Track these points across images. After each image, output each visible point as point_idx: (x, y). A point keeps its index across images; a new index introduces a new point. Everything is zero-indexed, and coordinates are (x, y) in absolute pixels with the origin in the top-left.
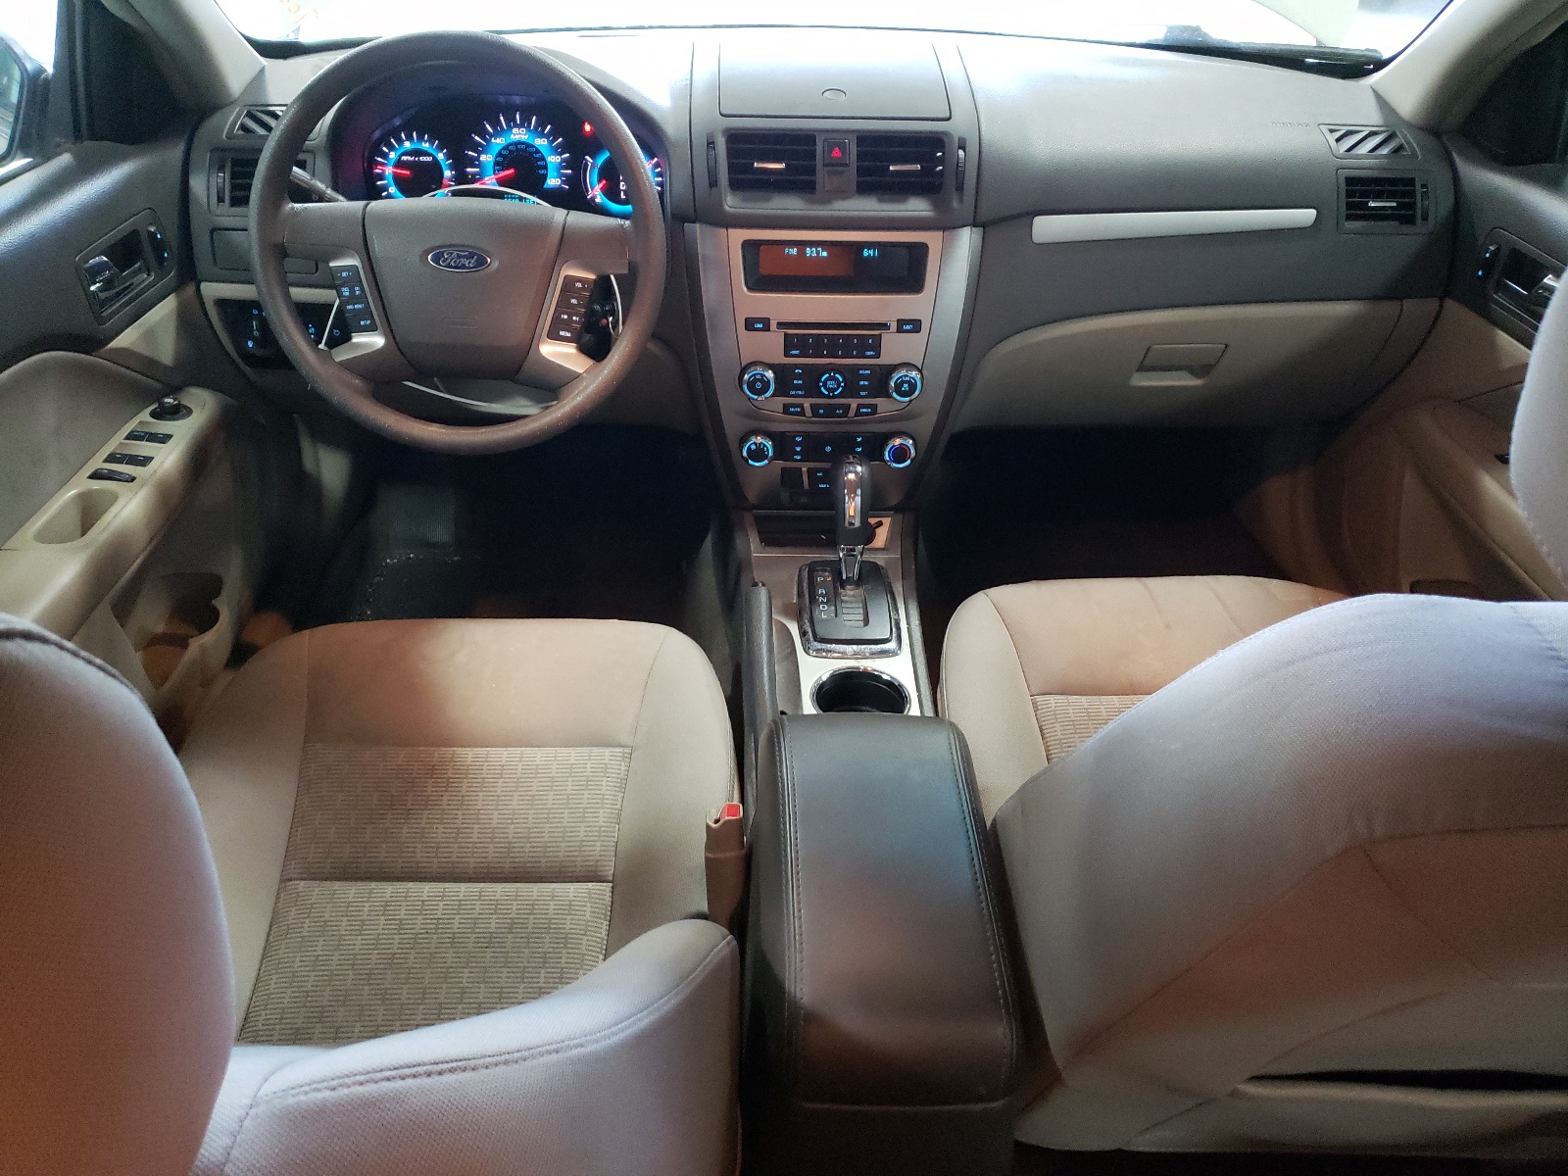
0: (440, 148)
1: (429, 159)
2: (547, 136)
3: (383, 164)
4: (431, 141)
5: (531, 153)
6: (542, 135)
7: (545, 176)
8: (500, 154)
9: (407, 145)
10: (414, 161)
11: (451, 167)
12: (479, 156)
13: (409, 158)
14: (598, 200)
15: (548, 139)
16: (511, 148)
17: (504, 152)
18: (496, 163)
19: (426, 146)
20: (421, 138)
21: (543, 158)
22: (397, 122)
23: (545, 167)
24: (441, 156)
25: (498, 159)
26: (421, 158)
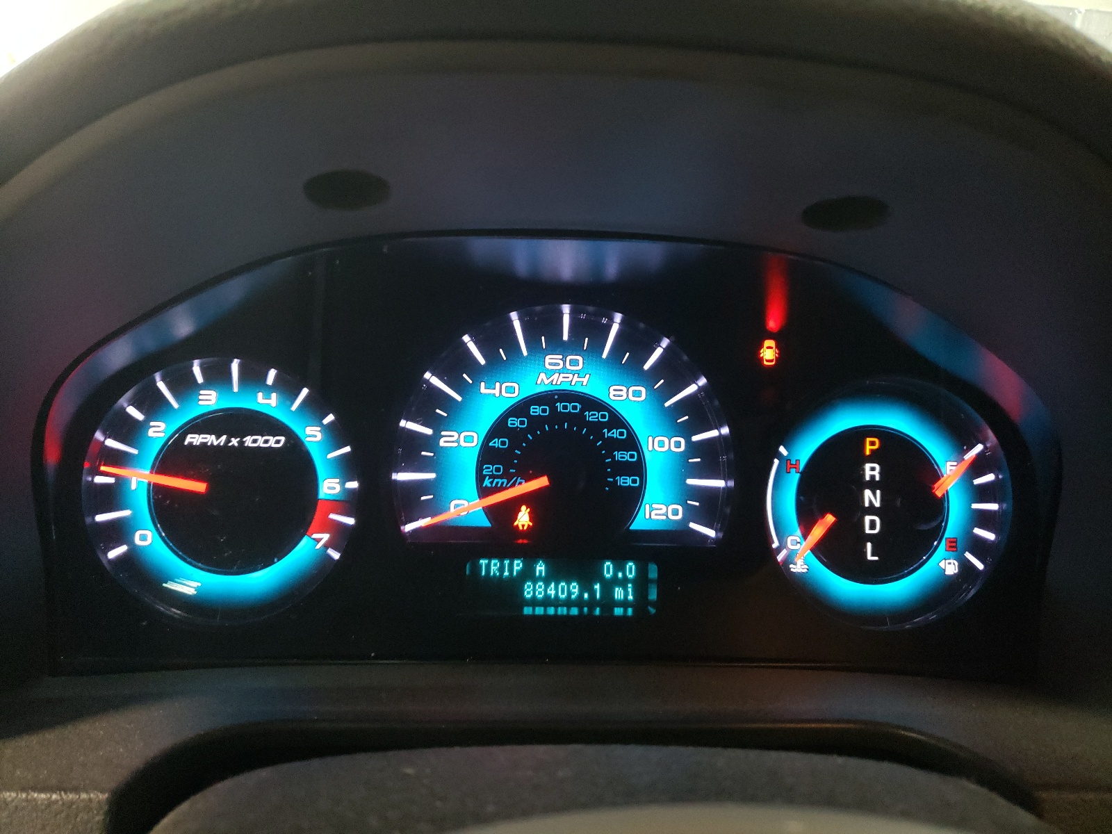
0: (315, 408)
1: (275, 442)
2: (648, 378)
3: (118, 459)
4: (287, 388)
5: (597, 427)
6: (633, 371)
7: (634, 497)
8: (499, 428)
9: (210, 400)
10: (226, 448)
11: (348, 467)
12: (437, 436)
13: (211, 439)
14: (798, 567)
15: (650, 387)
16: (536, 410)
17: (514, 422)
18: (487, 455)
19: (267, 403)
20: (252, 378)
21: (632, 443)
22: (182, 325)
23: (638, 469)
24: (312, 435)
25: (496, 443)
26: (248, 441)
